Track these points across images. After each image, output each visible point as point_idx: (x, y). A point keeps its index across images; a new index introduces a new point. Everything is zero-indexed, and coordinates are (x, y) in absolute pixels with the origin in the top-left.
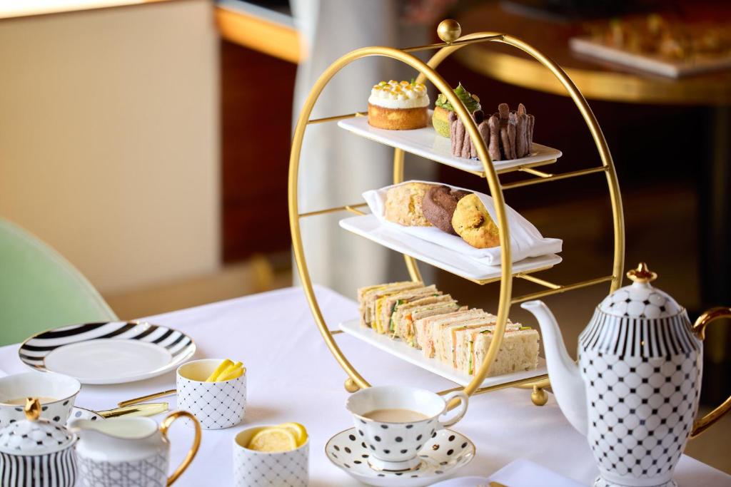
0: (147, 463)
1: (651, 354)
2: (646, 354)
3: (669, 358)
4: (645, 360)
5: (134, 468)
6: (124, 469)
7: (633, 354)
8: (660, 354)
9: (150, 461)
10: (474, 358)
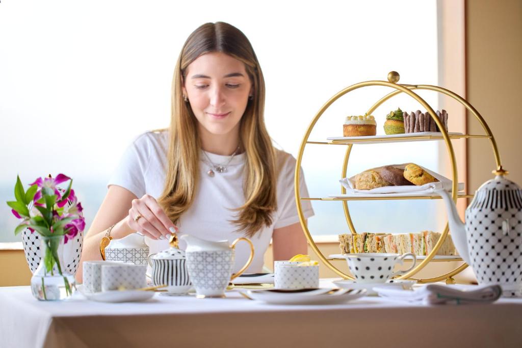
0: (216, 254)
1: (496, 207)
2: (494, 206)
3: (507, 209)
4: (493, 210)
5: (209, 255)
6: (204, 255)
7: (486, 207)
8: (501, 206)
9: (219, 253)
10: (427, 246)
